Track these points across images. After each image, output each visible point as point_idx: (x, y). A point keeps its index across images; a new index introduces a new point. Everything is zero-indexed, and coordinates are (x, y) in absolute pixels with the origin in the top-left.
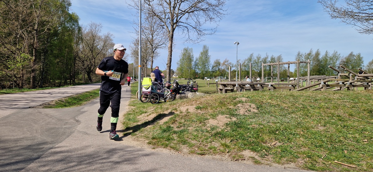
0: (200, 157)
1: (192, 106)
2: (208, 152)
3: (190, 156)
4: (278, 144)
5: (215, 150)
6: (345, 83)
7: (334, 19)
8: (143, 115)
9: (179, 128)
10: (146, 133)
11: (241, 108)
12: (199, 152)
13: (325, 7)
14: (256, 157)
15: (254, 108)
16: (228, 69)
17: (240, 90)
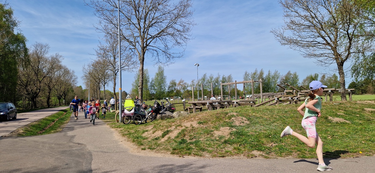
0: (221, 158)
1: (193, 122)
2: (226, 155)
3: (215, 159)
4: (274, 145)
5: (231, 153)
6: (293, 98)
7: (283, 46)
8: (146, 133)
9: (191, 140)
10: (164, 146)
11: (235, 121)
12: (221, 155)
13: (276, 36)
14: (264, 154)
15: (246, 120)
16: (184, 89)
17: (211, 108)
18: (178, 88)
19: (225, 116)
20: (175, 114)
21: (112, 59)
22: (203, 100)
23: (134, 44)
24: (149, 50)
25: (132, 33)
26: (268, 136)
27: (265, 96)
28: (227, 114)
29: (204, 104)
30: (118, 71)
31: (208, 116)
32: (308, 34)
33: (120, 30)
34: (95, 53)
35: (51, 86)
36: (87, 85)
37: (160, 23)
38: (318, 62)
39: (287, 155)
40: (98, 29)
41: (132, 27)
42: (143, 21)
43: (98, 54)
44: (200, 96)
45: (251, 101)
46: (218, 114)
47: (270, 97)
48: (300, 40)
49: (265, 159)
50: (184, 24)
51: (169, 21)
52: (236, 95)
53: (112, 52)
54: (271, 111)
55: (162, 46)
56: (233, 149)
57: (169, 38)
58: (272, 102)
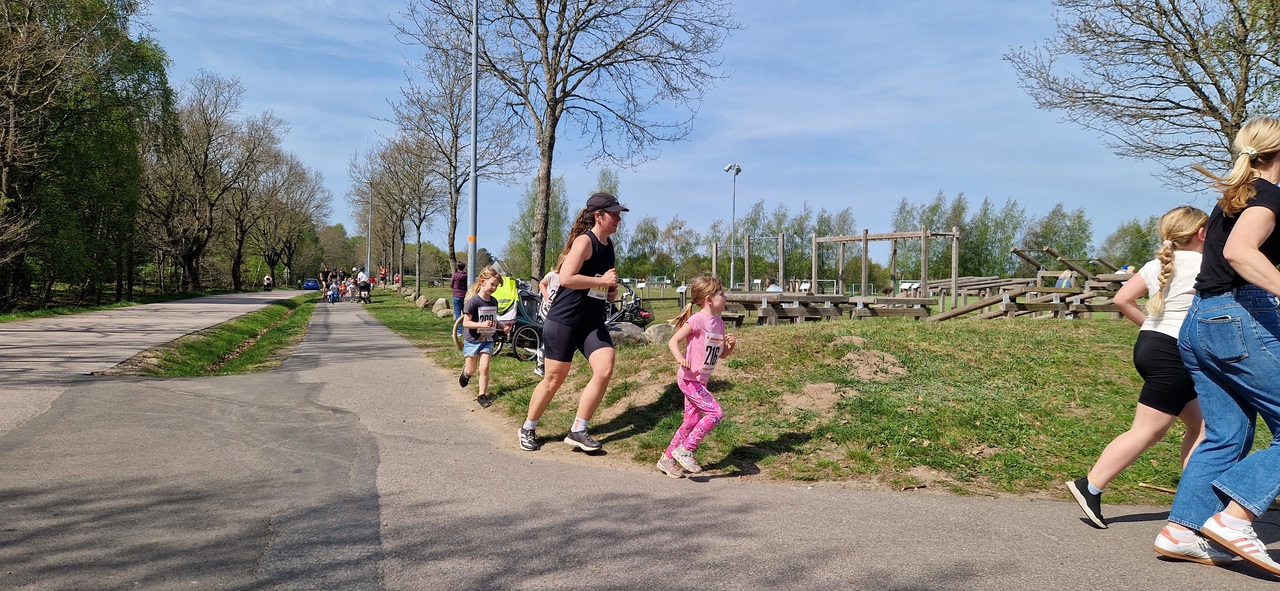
0: (803, 484)
2: (821, 474)
3: (780, 485)
4: (989, 452)
5: (838, 469)
6: (1068, 300)
7: (1045, 111)
10: (610, 434)
11: (857, 364)
12: (801, 475)
13: (1022, 75)
14: (950, 481)
15: (894, 365)
16: (683, 251)
17: (773, 319)
18: (664, 246)
19: (825, 346)
20: (650, 332)
21: (448, 136)
22: (746, 288)
23: (522, 87)
24: (572, 110)
25: (517, 51)
26: (968, 422)
27: (966, 289)
28: (830, 338)
29: (750, 305)
30: (465, 181)
31: (763, 344)
32: (1141, 73)
33: (478, 37)
34: (393, 116)
35: (247, 222)
36: (363, 221)
37: (614, 18)
38: (1168, 173)
39: (1033, 487)
40: (403, 31)
41: (519, 28)
42: (556, 7)
43: (403, 119)
44: (739, 277)
45: (917, 302)
46: (800, 337)
47: (983, 292)
48: (1110, 92)
49: (954, 495)
50: (697, 24)
51: (644, 12)
52: (863, 281)
53: (449, 114)
54: (986, 338)
55: (617, 99)
56: (842, 458)
57: (642, 71)
58: (990, 310)
